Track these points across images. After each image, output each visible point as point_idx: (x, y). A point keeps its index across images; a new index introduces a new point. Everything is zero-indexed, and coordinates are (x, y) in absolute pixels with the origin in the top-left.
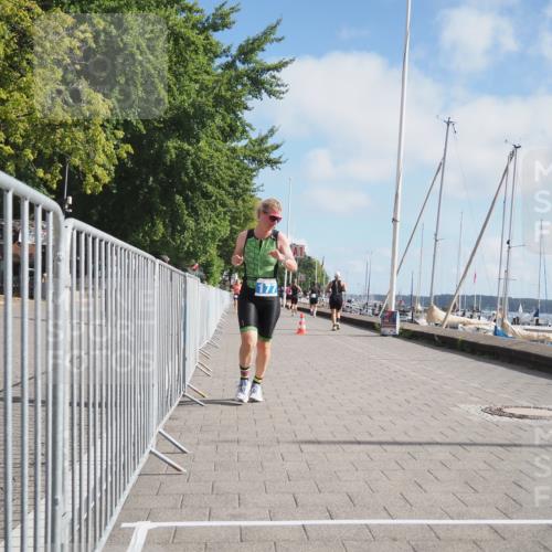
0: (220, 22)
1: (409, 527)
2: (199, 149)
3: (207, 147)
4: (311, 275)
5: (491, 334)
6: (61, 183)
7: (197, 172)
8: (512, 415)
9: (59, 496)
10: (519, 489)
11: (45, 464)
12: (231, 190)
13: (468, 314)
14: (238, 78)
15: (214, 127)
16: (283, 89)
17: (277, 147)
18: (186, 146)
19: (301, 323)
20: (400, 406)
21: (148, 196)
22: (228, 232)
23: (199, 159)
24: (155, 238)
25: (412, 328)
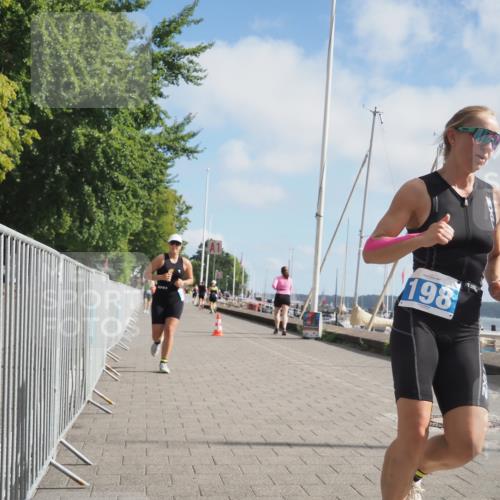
2: (110, 137)
3: (119, 135)
4: (229, 272)
7: (108, 162)
12: (144, 180)
14: (154, 62)
15: (127, 113)
16: (200, 74)
17: (194, 135)
18: (97, 134)
19: (217, 324)
20: (322, 414)
21: (54, 185)
22: (141, 226)
23: (110, 147)
24: (61, 231)
25: (336, 330)
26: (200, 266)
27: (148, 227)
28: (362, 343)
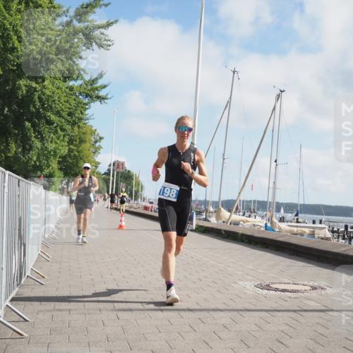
2: (44, 87)
3: (50, 85)
4: (130, 184)
5: (263, 229)
7: (43, 105)
8: (276, 290)
10: (281, 345)
12: (69, 118)
13: (247, 214)
16: (109, 42)
17: (105, 87)
18: (34, 85)
19: (121, 221)
20: (194, 283)
21: (4, 122)
22: (67, 151)
23: (44, 94)
24: (9, 155)
25: (206, 224)
26: (109, 179)
27: (72, 152)
28: (223, 232)
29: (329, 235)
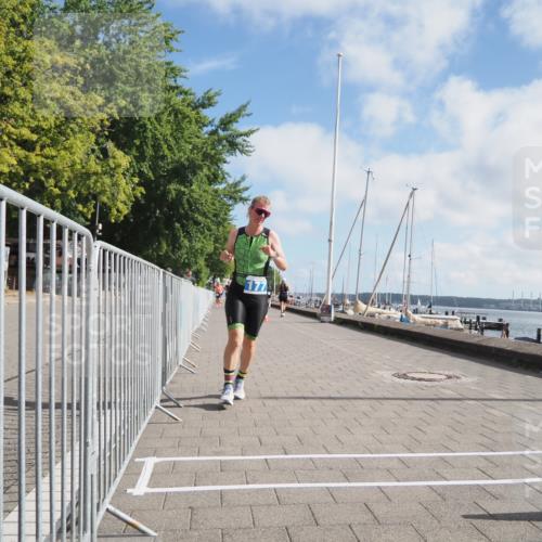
0: (207, 102)
1: (341, 459)
2: (192, 191)
3: (197, 189)
5: (398, 321)
6: (94, 215)
7: (191, 207)
8: (413, 379)
9: (89, 440)
11: (79, 416)
12: (214, 219)
13: (382, 306)
14: (220, 141)
15: (202, 175)
16: (250, 149)
17: (247, 189)
18: (183, 189)
20: (334, 372)
21: (156, 223)
22: (213, 249)
23: (192, 197)
24: (160, 253)
25: (343, 316)
27: (217, 250)
28: (360, 324)
29: (461, 326)
